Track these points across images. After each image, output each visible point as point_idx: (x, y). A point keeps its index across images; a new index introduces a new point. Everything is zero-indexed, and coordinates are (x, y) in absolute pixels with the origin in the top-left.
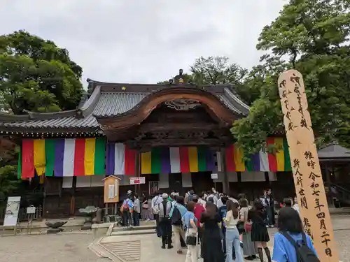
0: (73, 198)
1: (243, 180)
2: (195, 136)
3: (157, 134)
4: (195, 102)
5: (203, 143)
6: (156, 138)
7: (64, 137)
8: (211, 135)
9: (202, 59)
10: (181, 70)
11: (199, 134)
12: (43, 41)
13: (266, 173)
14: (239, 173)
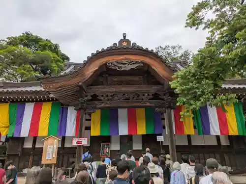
0: (31, 158)
1: (193, 144)
2: (141, 97)
3: (102, 96)
4: (137, 62)
5: (148, 104)
6: (101, 100)
7: (25, 101)
8: (156, 96)
9: (161, 47)
10: (124, 34)
11: (144, 95)
12: (42, 39)
13: (218, 137)
14: (189, 137)
